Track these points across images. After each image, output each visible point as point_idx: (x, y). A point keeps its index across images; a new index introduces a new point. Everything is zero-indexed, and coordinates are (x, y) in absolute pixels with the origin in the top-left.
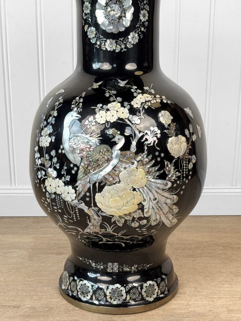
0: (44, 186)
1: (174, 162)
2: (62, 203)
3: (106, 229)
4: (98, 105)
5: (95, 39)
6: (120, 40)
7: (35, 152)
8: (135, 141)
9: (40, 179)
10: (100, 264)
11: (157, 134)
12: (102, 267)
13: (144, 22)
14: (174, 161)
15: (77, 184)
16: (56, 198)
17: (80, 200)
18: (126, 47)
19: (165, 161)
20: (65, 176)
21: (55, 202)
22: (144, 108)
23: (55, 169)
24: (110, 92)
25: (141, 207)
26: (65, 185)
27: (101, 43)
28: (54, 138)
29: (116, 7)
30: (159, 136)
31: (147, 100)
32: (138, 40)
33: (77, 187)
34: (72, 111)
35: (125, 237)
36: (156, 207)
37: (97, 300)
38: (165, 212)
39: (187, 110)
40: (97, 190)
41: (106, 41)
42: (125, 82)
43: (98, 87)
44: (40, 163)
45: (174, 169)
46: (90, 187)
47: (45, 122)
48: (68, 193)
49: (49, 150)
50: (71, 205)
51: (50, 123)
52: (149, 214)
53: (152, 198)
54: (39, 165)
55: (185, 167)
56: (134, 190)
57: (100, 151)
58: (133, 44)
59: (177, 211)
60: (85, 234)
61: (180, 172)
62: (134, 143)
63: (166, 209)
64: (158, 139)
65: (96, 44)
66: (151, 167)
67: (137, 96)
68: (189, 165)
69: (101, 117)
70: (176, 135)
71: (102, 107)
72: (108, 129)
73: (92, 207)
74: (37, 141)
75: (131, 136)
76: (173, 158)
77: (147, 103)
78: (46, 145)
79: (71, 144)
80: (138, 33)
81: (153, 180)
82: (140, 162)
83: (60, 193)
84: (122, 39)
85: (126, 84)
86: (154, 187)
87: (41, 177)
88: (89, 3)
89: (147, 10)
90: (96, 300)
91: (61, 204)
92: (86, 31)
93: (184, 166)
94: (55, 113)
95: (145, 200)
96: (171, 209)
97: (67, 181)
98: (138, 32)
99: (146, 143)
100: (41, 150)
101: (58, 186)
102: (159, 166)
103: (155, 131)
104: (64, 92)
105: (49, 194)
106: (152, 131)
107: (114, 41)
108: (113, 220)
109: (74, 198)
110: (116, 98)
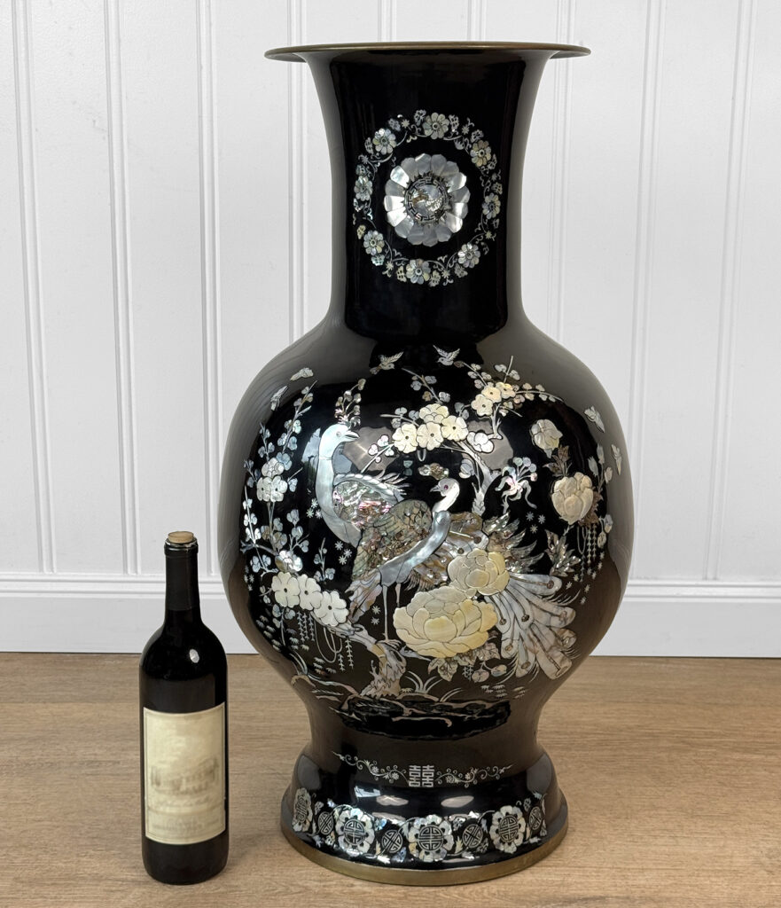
0: (267, 590)
1: (567, 534)
2: (312, 629)
3: (414, 688)
4: (398, 411)
5: (383, 257)
6: (441, 261)
7: (245, 512)
8: (483, 491)
9: (257, 575)
10: (392, 768)
11: (529, 473)
12: (395, 776)
13: (492, 219)
14: (566, 532)
15: (351, 588)
16: (299, 618)
17: (357, 623)
18: (453, 276)
19: (547, 532)
20: (323, 569)
21: (296, 628)
22: (499, 415)
23: (298, 552)
24: (422, 378)
25: (495, 637)
26: (323, 590)
27: (396, 268)
28: (294, 482)
29: (433, 191)
30: (533, 477)
31: (505, 397)
32: (480, 258)
33: (351, 593)
34: (336, 423)
35: (454, 706)
36: (529, 635)
37: (387, 853)
38: (547, 646)
39: (591, 414)
40: (398, 601)
41: (407, 263)
42: (454, 355)
43: (392, 366)
44: (259, 537)
45: (567, 550)
46: (382, 594)
47: (271, 444)
48: (330, 608)
49: (281, 509)
50: (334, 635)
51: (284, 448)
52: (512, 652)
53: (520, 616)
54: (254, 542)
55: (589, 544)
56: (481, 598)
57: (405, 515)
58: (468, 269)
59: (572, 644)
60: (360, 701)
61: (579, 556)
62: (480, 495)
63: (549, 639)
64: (531, 483)
65: (383, 268)
66: (517, 547)
67: (483, 388)
68: (599, 539)
69: (407, 438)
70: (571, 474)
71: (406, 415)
72: (422, 464)
73: (384, 639)
74: (248, 487)
75: (473, 479)
76: (565, 524)
77: (505, 403)
78: (275, 498)
79: (338, 497)
80: (479, 245)
81: (521, 577)
82: (493, 537)
83: (310, 608)
84: (443, 260)
85: (455, 360)
86: (523, 591)
87: (261, 571)
88: (370, 179)
89: (498, 194)
90: (385, 854)
91: (310, 632)
92: (360, 238)
93: (587, 541)
94: (295, 425)
95: (503, 621)
96: (559, 638)
97: (327, 580)
98: (480, 242)
99: (506, 493)
100: (260, 509)
101: (306, 592)
102: (535, 544)
103: (526, 468)
104: (312, 375)
105: (281, 608)
106: (520, 468)
107: (426, 263)
108: (431, 668)
109: (343, 619)
110: (437, 395)
